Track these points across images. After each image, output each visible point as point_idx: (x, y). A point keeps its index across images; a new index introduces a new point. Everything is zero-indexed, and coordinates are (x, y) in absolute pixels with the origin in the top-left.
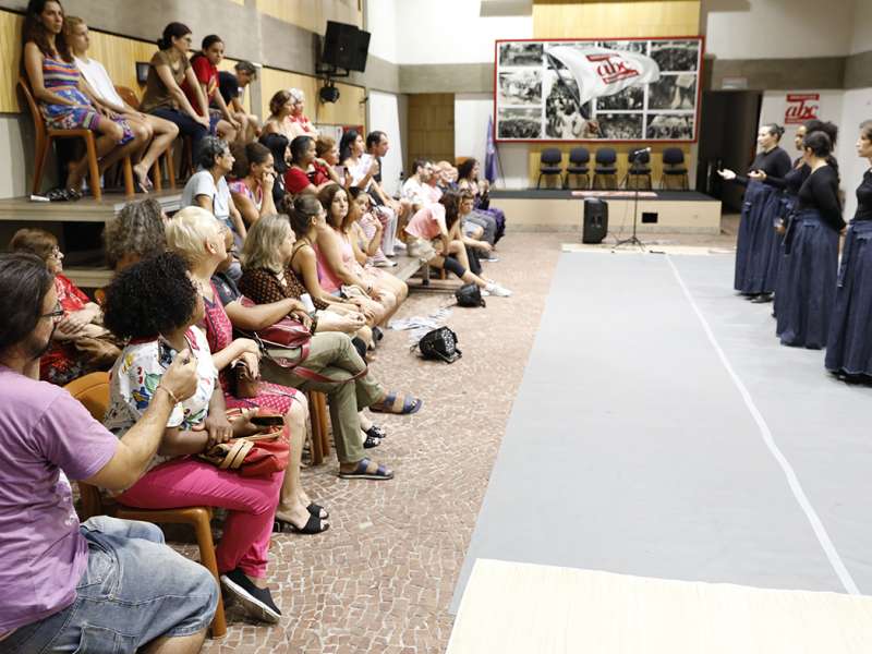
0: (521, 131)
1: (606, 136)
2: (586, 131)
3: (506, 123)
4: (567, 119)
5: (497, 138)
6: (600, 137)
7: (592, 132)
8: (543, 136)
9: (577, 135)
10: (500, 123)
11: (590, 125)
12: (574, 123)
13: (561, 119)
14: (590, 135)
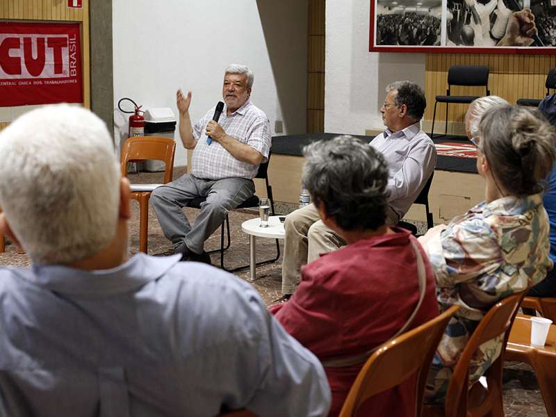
0: (410, 32)
1: (547, 42)
2: (512, 31)
3: (388, 18)
4: (481, 9)
5: (375, 45)
6: (537, 43)
7: (523, 34)
8: (444, 41)
9: (497, 40)
10: (380, 18)
11: (520, 20)
12: (493, 18)
13: (472, 9)
14: (519, 39)
